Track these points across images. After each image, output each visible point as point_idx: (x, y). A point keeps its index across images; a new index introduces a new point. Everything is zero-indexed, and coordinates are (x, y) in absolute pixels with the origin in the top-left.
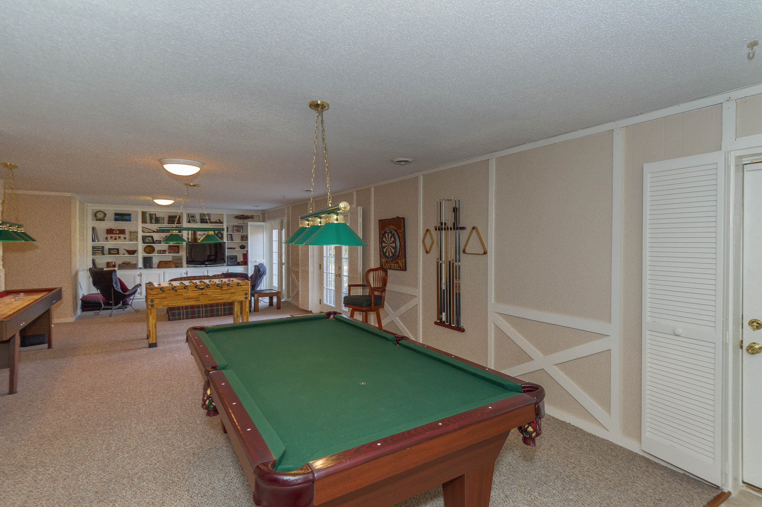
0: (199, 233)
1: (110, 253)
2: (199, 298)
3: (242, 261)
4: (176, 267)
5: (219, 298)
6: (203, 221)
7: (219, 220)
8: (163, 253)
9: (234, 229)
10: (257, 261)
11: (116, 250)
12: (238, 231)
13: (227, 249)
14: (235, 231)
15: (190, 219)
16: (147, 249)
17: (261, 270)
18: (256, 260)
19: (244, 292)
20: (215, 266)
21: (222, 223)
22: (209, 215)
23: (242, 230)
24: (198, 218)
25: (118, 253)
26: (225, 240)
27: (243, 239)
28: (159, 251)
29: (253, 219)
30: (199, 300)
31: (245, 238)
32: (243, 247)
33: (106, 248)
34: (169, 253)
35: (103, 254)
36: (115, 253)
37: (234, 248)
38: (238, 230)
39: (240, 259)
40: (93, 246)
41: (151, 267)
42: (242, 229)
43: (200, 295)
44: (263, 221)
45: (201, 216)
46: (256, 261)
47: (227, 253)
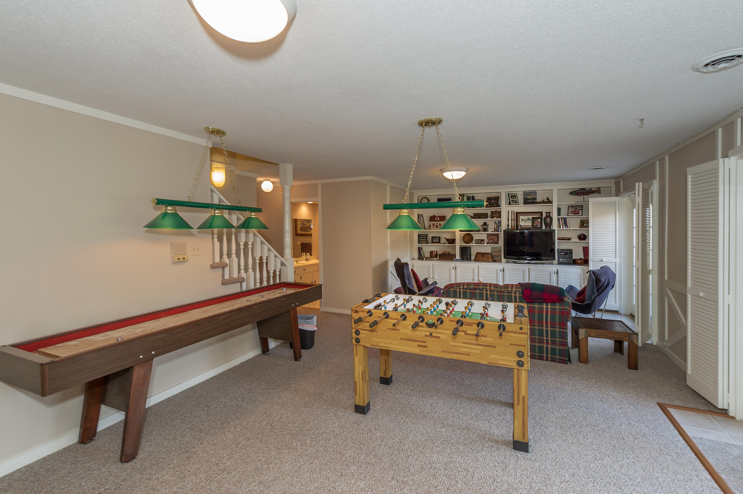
0: (521, 217)
1: (433, 242)
2: (425, 342)
3: (581, 259)
4: (494, 261)
5: (462, 350)
6: (526, 201)
7: (548, 199)
8: (481, 243)
9: (570, 211)
10: (604, 260)
11: (438, 239)
12: (575, 213)
13: (558, 239)
14: (571, 213)
15: (511, 199)
16: (466, 238)
17: (603, 280)
18: (601, 258)
19: (516, 349)
20: (540, 264)
21: (551, 202)
22: (535, 193)
23: (580, 211)
24: (521, 199)
25: (439, 242)
26: (555, 226)
27: (583, 225)
28: (477, 241)
29: (600, 193)
30: (426, 347)
31: (584, 224)
32: (583, 237)
33: (430, 236)
34: (488, 243)
35: (427, 243)
36: (437, 241)
37: (569, 239)
38: (575, 211)
39: (578, 254)
40: (418, 235)
41: (469, 259)
42: (582, 210)
43: (426, 336)
44: (617, 195)
45: (524, 196)
46: (602, 261)
47: (558, 246)
